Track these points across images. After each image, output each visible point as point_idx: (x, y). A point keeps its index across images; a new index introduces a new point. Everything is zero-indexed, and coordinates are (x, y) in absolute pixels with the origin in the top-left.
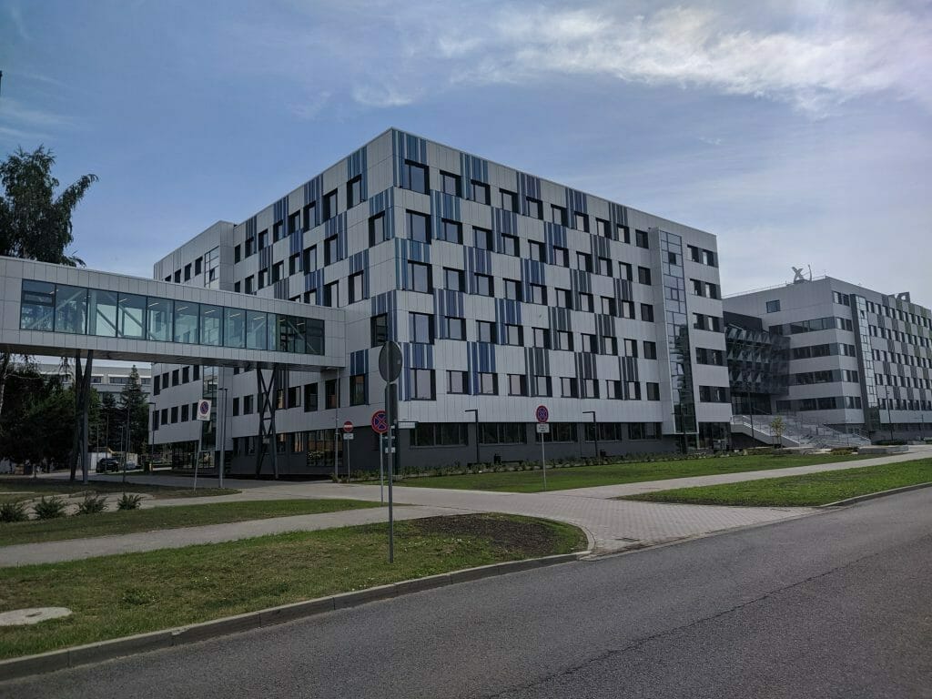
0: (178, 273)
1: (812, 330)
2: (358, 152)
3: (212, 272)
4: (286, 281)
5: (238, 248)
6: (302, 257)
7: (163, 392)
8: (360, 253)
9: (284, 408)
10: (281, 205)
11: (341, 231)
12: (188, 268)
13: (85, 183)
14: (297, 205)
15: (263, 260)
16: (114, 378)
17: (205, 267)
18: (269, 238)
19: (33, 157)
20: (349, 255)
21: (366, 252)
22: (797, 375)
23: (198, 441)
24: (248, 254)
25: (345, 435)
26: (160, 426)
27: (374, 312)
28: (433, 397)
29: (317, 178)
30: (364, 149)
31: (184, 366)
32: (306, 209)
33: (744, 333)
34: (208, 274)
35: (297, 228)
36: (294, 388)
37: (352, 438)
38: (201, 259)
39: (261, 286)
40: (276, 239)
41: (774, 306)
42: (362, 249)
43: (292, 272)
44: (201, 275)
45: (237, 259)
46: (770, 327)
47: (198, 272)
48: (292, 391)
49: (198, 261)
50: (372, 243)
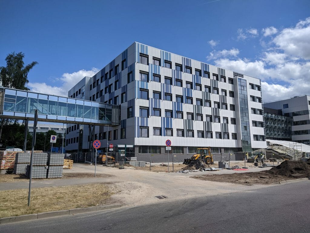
0: (74, 94)
1: (300, 115)
2: (125, 51)
3: (83, 93)
4: (104, 96)
5: (91, 85)
6: (109, 87)
7: (69, 133)
8: (125, 86)
9: (102, 139)
10: (103, 71)
11: (119, 78)
12: (77, 92)
13: (33, 64)
14: (107, 70)
15: (98, 89)
16: (42, 127)
17: (82, 92)
18: (100, 81)
19: (17, 55)
20: (122, 86)
21: (127, 85)
22: (295, 131)
23: (77, 150)
24: (94, 87)
25: (110, 149)
26: (68, 145)
27: (128, 106)
28: (148, 137)
29: (113, 61)
30: (127, 50)
31: (75, 125)
32: (110, 71)
33: (274, 115)
34: (82, 94)
35: (108, 78)
36: (105, 132)
37: (113, 150)
38: (80, 89)
39: (97, 98)
40: (102, 82)
41: (286, 106)
42: (125, 85)
43: (106, 93)
44: (80, 94)
45: (91, 89)
46: (285, 114)
47: (80, 93)
48: (105, 133)
49: (80, 90)
50: (129, 82)
